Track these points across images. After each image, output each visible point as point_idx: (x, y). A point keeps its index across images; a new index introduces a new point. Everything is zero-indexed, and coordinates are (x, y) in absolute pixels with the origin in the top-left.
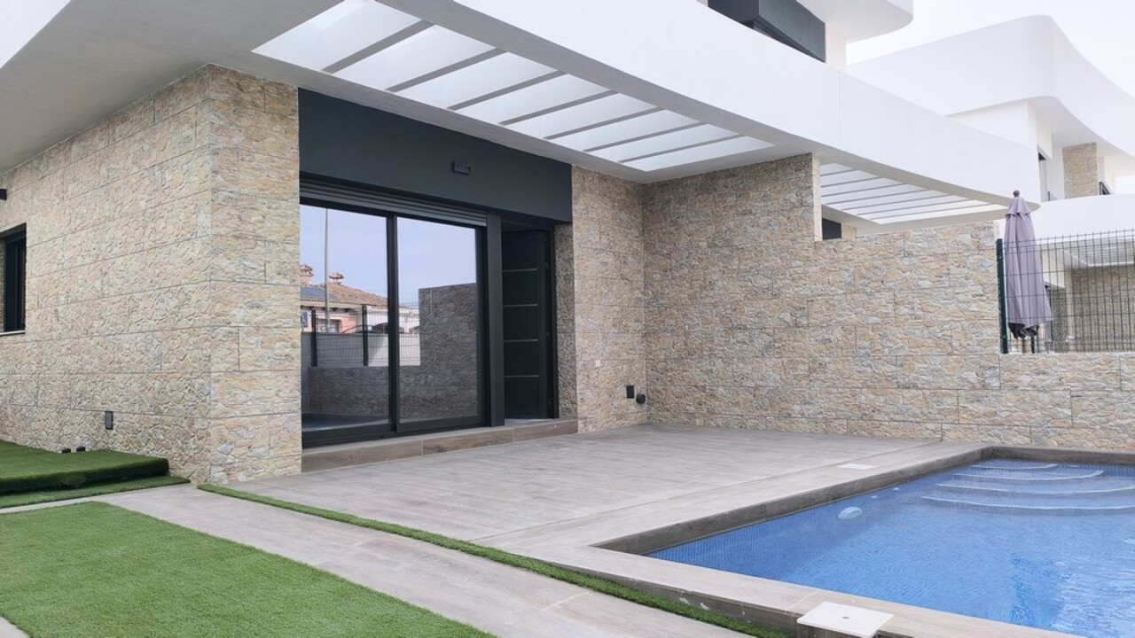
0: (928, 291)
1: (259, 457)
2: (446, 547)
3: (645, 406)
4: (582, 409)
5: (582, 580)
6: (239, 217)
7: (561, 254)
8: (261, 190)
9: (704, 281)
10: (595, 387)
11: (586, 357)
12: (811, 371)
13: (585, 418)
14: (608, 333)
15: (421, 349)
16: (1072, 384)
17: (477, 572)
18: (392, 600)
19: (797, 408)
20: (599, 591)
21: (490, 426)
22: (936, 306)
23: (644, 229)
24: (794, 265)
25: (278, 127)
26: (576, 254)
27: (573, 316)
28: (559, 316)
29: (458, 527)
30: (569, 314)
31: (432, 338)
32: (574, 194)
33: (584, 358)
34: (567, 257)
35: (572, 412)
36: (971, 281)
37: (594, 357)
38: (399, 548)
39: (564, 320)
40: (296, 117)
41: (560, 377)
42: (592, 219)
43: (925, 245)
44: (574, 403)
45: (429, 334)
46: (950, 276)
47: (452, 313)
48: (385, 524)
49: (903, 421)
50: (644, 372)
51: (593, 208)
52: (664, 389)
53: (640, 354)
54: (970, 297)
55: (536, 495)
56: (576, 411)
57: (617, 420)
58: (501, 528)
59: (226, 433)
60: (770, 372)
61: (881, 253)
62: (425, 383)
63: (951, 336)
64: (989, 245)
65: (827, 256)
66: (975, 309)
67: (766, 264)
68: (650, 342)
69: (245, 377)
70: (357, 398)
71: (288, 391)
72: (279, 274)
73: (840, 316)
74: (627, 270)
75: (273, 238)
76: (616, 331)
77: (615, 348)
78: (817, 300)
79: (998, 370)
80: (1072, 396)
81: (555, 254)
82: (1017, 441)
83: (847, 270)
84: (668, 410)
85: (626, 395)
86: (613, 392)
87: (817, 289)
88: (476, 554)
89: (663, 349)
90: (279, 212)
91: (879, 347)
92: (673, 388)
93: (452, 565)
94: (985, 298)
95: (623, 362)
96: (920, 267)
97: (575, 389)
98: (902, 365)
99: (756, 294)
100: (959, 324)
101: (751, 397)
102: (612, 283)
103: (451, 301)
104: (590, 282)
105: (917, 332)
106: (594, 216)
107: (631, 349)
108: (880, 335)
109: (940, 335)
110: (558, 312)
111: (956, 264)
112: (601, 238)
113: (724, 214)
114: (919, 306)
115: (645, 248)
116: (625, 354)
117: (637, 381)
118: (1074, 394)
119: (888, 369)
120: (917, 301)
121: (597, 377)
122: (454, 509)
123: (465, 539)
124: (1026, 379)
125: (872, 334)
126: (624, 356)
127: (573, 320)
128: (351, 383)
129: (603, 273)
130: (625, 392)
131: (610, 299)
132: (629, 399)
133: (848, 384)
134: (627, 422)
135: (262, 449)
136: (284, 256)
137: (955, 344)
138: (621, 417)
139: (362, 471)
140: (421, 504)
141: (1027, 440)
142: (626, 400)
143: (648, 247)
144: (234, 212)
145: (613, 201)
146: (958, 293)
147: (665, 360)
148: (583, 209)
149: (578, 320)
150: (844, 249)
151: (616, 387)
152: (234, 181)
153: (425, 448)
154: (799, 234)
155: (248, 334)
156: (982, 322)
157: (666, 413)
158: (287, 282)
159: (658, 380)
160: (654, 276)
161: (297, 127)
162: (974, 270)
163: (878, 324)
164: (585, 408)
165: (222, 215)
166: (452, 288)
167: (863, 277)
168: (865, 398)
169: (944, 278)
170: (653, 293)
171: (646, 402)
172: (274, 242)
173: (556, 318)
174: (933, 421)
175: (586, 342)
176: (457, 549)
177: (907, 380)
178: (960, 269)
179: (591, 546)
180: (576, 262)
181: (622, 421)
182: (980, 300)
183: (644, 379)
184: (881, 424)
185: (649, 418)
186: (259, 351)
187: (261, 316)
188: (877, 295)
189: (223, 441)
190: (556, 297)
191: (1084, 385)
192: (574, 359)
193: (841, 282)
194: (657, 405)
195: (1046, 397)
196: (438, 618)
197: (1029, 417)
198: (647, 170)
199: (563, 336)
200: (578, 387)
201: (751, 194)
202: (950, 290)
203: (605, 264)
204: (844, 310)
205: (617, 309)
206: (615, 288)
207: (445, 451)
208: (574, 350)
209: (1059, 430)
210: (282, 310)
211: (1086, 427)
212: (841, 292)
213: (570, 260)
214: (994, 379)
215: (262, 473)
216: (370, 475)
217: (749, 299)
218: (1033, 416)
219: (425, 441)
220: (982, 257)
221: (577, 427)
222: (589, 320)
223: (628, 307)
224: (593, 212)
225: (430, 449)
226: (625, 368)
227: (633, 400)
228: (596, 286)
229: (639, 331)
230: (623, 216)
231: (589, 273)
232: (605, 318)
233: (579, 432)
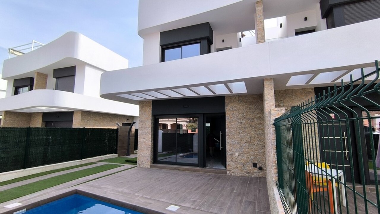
1: (144, 163)
4: (229, 168)
8: (145, 119)
14: (242, 145)
25: (148, 108)
33: (230, 152)
37: (235, 152)
42: (235, 110)
50: (264, 159)
51: (235, 106)
53: (261, 153)
74: (253, 124)
75: (147, 127)
76: (248, 144)
77: (247, 150)
85: (252, 166)
90: (148, 122)
95: (251, 155)
102: (245, 129)
104: (234, 129)
126: (252, 153)
129: (240, 126)
131: (244, 134)
132: (254, 168)
142: (252, 168)
145: (247, 102)
148: (230, 108)
149: (227, 140)
152: (142, 119)
158: (149, 134)
161: (151, 107)
165: (140, 124)
175: (231, 147)
180: (227, 124)
183: (264, 162)
186: (144, 146)
187: (145, 140)
189: (139, 160)
200: (227, 161)
205: (248, 137)
206: (247, 130)
210: (148, 139)
215: (144, 166)
221: (226, 172)
222: (233, 141)
223: (254, 136)
224: (235, 108)
225: (176, 169)
226: (252, 157)
227: (256, 168)
228: (236, 130)
229: (261, 145)
230: (251, 106)
231: (233, 127)
232: (241, 140)
233: (227, 174)
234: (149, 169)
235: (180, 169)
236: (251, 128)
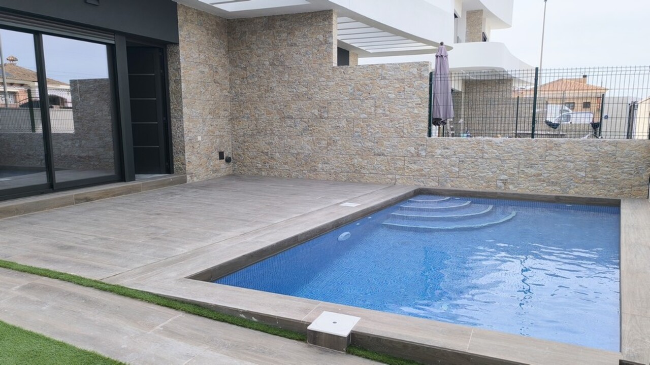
0: (393, 100)
2: (84, 286)
3: (231, 164)
4: (189, 168)
5: (178, 305)
7: (172, 65)
9: (268, 86)
10: (198, 153)
11: (191, 135)
12: (329, 144)
13: (192, 174)
14: (206, 119)
15: (75, 122)
16: (460, 155)
17: (105, 305)
18: (38, 337)
19: (320, 166)
20: (189, 313)
21: (125, 181)
22: (395, 109)
23: (229, 50)
24: (320, 80)
26: (182, 66)
27: (182, 108)
28: (172, 107)
29: (95, 267)
30: (179, 106)
31: (83, 115)
32: (179, 23)
33: (189, 136)
34: (176, 67)
35: (183, 169)
36: (415, 95)
37: (196, 134)
38: (47, 289)
39: (176, 110)
41: (173, 148)
42: (193, 42)
43: (393, 73)
44: (184, 164)
45: (81, 112)
46: (405, 92)
47: (97, 98)
48: (38, 269)
49: (376, 174)
50: (230, 143)
51: (193, 34)
52: (243, 154)
53: (228, 132)
54: (414, 105)
55: (153, 236)
56: (185, 169)
57: (213, 173)
58: (126, 266)
60: (305, 145)
61: (369, 76)
62: (80, 146)
63: (403, 127)
64: (426, 75)
65: (340, 76)
66: (416, 112)
67: (305, 78)
68: (234, 124)
70: (29, 155)
73: (345, 113)
74: (218, 77)
76: (212, 117)
77: (211, 128)
78: (333, 103)
79: (425, 146)
80: (460, 161)
81: (167, 64)
82: (432, 185)
83: (350, 85)
84: (245, 167)
85: (218, 158)
86: (210, 157)
87: (333, 96)
88: (105, 290)
89: (242, 129)
91: (366, 132)
92: (248, 153)
93: (87, 301)
94: (422, 106)
95: (216, 137)
96: (390, 86)
97: (184, 155)
98: (377, 143)
99: (298, 97)
100: (407, 120)
101: (295, 159)
102: (208, 86)
103: (95, 90)
104: (193, 85)
105: (386, 124)
106: (194, 39)
107: (222, 129)
108: (367, 125)
109: (398, 126)
110: (171, 104)
111: (408, 85)
112: (199, 55)
113: (279, 44)
114: (388, 109)
115: (230, 62)
116: (218, 132)
117: (226, 149)
118: (460, 160)
119: (370, 144)
120: (387, 106)
121: (199, 147)
122: (93, 251)
123: (97, 279)
124: (439, 152)
125: (362, 124)
126: (217, 133)
127: (181, 110)
128: (23, 144)
129: (201, 78)
130: (218, 155)
131: (206, 96)
132: (221, 160)
133: (348, 152)
134: (219, 174)
137: (405, 131)
138: (215, 171)
139: (27, 219)
140: (69, 248)
141: (437, 184)
142: (219, 160)
143: (232, 62)
145: (208, 30)
146: (408, 102)
147: (243, 136)
148: (186, 35)
149: (185, 110)
150: (349, 72)
151: (212, 153)
153: (76, 199)
154: (324, 61)
156: (420, 119)
157: (244, 168)
159: (239, 147)
160: (236, 81)
162: (417, 89)
163: (365, 118)
164: (191, 167)
166: (95, 80)
167: (359, 90)
168: (357, 160)
169: (402, 93)
170: (236, 92)
171: (232, 161)
173: (170, 109)
174: (391, 173)
175: (191, 124)
176: (92, 287)
177: (379, 151)
178: (409, 89)
179: (186, 278)
180: (182, 71)
181: (217, 174)
182: (419, 107)
183: (231, 147)
184: (365, 175)
185: (233, 171)
188: (366, 101)
190: (169, 94)
191: (466, 155)
192: (183, 136)
193: (347, 92)
194: (238, 163)
195: (447, 161)
196: (72, 349)
197: (439, 172)
198: (230, 11)
199: (175, 120)
200: (186, 154)
201: (296, 33)
202: (405, 100)
203: (203, 72)
204: (348, 109)
205: (212, 102)
206: (210, 89)
207: (92, 201)
208: (183, 129)
209: (452, 178)
211: (465, 177)
212: (346, 98)
213: (178, 70)
214: (423, 151)
216: (31, 223)
217: (294, 100)
218: (441, 171)
219: (75, 195)
220: (421, 82)
221: (186, 179)
222: (193, 110)
223: (219, 101)
226: (218, 141)
228: (197, 88)
229: (226, 117)
230: (215, 40)
231: (191, 79)
232: (204, 109)
233: (187, 182)
236: (215, 85)
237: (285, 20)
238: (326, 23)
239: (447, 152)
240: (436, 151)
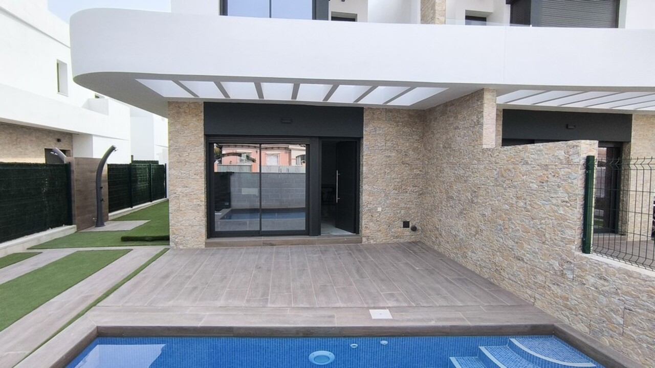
0: (535, 192)
1: (187, 240)
3: (415, 233)
6: (179, 155)
8: (187, 144)
9: (441, 167)
10: (378, 221)
11: (370, 206)
12: (477, 232)
13: (368, 237)
16: (626, 297)
19: (470, 253)
22: (538, 205)
24: (473, 163)
25: (195, 119)
28: (360, 184)
33: (367, 207)
36: (561, 188)
37: (377, 206)
40: (202, 114)
42: (379, 134)
43: (536, 157)
46: (549, 183)
49: (515, 282)
50: (420, 214)
51: (380, 128)
52: (426, 226)
53: (416, 204)
54: (560, 202)
57: (394, 239)
59: (175, 231)
60: (461, 228)
61: (512, 160)
63: (545, 229)
64: (575, 161)
65: (488, 159)
66: (562, 212)
67: (463, 161)
69: (182, 212)
71: (199, 217)
72: (195, 174)
73: (491, 200)
74: (407, 159)
75: (192, 161)
76: (397, 192)
77: (395, 201)
78: (482, 188)
79: (573, 266)
80: (625, 308)
82: (579, 328)
83: (495, 170)
85: (402, 226)
86: (391, 224)
87: (482, 180)
89: (427, 203)
90: (195, 151)
91: (507, 227)
92: (429, 225)
94: (569, 205)
95: (401, 209)
96: (532, 173)
98: (517, 243)
99: (458, 178)
100: (551, 222)
101: (453, 240)
102: (394, 167)
104: (376, 167)
105: (527, 221)
106: (380, 132)
107: (409, 202)
108: (508, 219)
109: (539, 227)
111: (553, 174)
112: (386, 143)
113: (449, 128)
114: (529, 202)
117: (413, 219)
118: (627, 306)
119: (510, 243)
120: (528, 198)
121: (379, 216)
124: (592, 280)
125: (504, 216)
126: (403, 205)
129: (386, 162)
130: (402, 224)
131: (391, 175)
132: (405, 228)
133: (491, 246)
134: (401, 240)
135: (189, 238)
136: (197, 168)
137: (547, 236)
141: (587, 330)
142: (402, 229)
144: (177, 153)
145: (397, 122)
146: (553, 198)
147: (427, 210)
148: (372, 130)
149: (365, 187)
150: (495, 155)
151: (394, 221)
152: (177, 142)
154: (476, 143)
155: (183, 196)
156: (566, 223)
157: (426, 238)
158: (198, 177)
161: (203, 118)
162: (564, 180)
163: (507, 210)
164: (368, 231)
167: (502, 176)
168: (498, 259)
169: (545, 184)
171: (419, 230)
172: (193, 163)
174: (531, 288)
175: (371, 198)
177: (519, 254)
178: (554, 179)
179: (98, 327)
181: (398, 239)
182: (566, 206)
184: (504, 279)
185: (421, 239)
186: (187, 203)
187: (188, 190)
188: (508, 190)
189: (174, 234)
191: (636, 302)
192: (362, 206)
193: (492, 177)
194: (424, 233)
195: (604, 300)
197: (590, 312)
201: (459, 116)
202: (548, 194)
203: (389, 157)
204: (492, 197)
205: (398, 180)
206: (396, 169)
209: (611, 332)
210: (196, 188)
211: (634, 340)
212: (492, 184)
214: (570, 271)
215: (189, 246)
217: (455, 182)
218: (593, 311)
220: (570, 170)
221: (362, 240)
222: (375, 187)
223: (407, 179)
224: (380, 130)
225: (265, 244)
226: (403, 212)
227: (408, 229)
228: (380, 169)
229: (416, 192)
230: (406, 129)
231: (375, 162)
232: (387, 186)
233: (363, 243)
234: (202, 249)
235: (273, 242)
236: (403, 166)
237: (453, 105)
238: (479, 103)
239: (604, 286)
240: (589, 277)
